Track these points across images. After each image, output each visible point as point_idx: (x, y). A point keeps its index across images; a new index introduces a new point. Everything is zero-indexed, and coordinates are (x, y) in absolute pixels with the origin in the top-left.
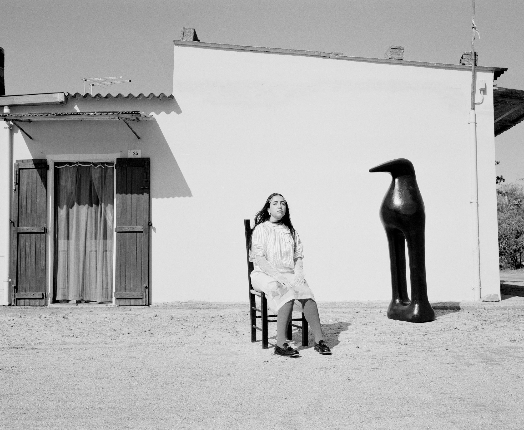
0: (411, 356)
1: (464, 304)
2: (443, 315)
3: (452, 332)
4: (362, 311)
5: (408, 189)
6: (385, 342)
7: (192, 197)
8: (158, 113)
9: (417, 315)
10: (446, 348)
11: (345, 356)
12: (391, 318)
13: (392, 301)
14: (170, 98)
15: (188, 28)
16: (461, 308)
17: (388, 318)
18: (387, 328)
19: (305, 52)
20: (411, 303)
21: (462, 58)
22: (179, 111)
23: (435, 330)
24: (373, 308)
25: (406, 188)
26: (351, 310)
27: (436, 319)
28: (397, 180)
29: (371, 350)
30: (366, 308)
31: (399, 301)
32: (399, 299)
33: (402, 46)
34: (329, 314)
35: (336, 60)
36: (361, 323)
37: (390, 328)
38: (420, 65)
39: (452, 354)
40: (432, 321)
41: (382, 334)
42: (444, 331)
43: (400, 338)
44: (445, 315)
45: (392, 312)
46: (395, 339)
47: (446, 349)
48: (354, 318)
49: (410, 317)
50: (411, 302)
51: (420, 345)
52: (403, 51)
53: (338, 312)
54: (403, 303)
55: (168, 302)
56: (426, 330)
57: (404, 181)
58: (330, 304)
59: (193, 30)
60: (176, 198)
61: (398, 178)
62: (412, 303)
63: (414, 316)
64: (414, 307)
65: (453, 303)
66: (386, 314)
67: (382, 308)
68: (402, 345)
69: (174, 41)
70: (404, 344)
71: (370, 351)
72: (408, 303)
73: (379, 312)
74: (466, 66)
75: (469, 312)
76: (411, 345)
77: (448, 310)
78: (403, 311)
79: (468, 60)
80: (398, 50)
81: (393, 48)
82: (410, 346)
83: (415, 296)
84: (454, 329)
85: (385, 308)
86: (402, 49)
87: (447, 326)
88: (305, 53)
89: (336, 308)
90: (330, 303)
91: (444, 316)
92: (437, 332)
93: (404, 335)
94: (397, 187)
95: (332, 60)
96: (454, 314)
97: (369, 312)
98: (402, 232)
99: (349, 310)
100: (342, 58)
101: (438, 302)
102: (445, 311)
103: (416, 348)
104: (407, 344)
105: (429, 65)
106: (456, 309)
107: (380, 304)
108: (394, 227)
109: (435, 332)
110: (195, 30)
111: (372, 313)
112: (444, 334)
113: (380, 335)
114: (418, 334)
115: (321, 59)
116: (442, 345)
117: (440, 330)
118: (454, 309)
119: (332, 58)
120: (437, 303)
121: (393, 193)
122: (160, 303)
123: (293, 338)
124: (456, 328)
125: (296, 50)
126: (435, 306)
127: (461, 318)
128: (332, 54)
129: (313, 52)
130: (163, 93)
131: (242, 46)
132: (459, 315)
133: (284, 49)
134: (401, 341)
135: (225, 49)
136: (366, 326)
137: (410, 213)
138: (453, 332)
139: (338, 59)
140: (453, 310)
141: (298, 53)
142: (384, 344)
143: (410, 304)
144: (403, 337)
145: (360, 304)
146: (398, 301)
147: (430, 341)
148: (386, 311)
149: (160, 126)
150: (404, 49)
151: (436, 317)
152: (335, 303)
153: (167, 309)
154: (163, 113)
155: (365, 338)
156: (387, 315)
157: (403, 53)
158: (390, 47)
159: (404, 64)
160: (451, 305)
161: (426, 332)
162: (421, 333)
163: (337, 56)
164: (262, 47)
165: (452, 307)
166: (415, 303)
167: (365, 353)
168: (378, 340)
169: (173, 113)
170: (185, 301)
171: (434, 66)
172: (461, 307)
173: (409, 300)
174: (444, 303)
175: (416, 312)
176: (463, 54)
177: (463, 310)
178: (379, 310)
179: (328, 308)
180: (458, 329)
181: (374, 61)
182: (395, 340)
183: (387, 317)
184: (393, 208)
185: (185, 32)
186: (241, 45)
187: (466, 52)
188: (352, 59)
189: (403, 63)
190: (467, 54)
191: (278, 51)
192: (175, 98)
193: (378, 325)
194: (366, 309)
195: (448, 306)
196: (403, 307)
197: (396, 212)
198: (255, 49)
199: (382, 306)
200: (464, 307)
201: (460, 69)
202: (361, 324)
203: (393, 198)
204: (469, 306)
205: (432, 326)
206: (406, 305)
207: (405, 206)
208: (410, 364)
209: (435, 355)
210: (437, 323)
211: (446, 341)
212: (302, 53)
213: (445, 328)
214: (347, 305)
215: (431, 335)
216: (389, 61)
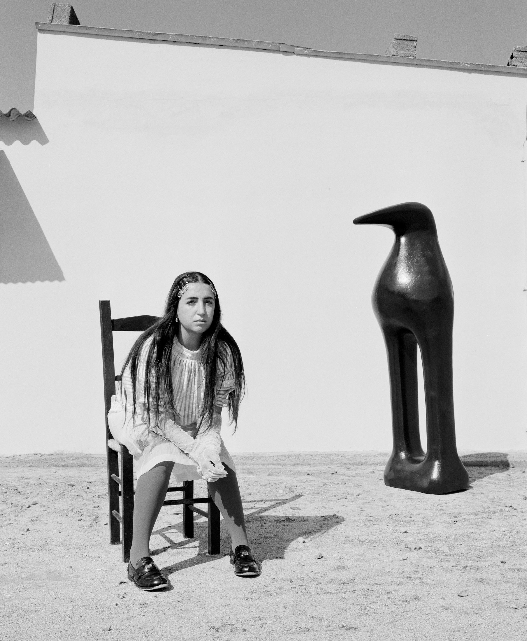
0: (430, 582)
1: (513, 457)
2: (482, 478)
3: (504, 515)
4: (342, 470)
5: (424, 256)
6: (375, 542)
7: (63, 282)
8: (9, 143)
9: (438, 481)
10: (502, 560)
11: (286, 585)
12: (391, 485)
13: (393, 455)
14: (28, 117)
15: (61, 5)
16: (510, 464)
17: (386, 484)
18: (383, 507)
19: (254, 43)
20: (426, 459)
21: (512, 57)
22: (43, 140)
23: (471, 512)
24: (362, 465)
25: (420, 254)
26: (325, 468)
27: (472, 487)
28: (403, 240)
29: (346, 563)
30: (350, 464)
31: (406, 455)
32: (405, 453)
33: (413, 36)
34: (282, 477)
35: (305, 58)
36: (335, 496)
37: (388, 507)
38: (443, 66)
39: (517, 575)
40: (464, 490)
41: (371, 522)
42: (490, 514)
43: (406, 532)
44: (486, 478)
45: (392, 474)
46: (396, 534)
47: (502, 562)
48: (325, 484)
49: (425, 483)
50: (427, 457)
51: (446, 549)
52: (415, 44)
53: (299, 472)
54: (412, 460)
55: (20, 454)
56: (455, 511)
57: (416, 242)
58: (289, 457)
59: (69, 8)
60: (38, 283)
61: (405, 237)
62: (429, 457)
63: (432, 482)
64: (432, 467)
65: (495, 455)
66: (382, 477)
67: (377, 464)
68: (410, 549)
69: (37, 24)
70: (416, 548)
71: (344, 567)
72: (422, 458)
73: (371, 473)
74: (518, 69)
75: (524, 472)
76: (429, 549)
77: (488, 468)
78: (412, 473)
79: (521, 60)
80: (406, 42)
81: (400, 38)
82: (428, 552)
83: (434, 447)
84: (507, 509)
85: (381, 464)
86: (414, 41)
87: (493, 501)
88: (253, 46)
89: (298, 464)
90: (291, 456)
91: (484, 479)
92: (477, 517)
93: (413, 523)
94: (403, 251)
95: (299, 57)
96: (500, 476)
97: (354, 472)
98: (411, 332)
99: (320, 468)
100: (314, 54)
101: (470, 453)
102: (483, 469)
103: (439, 558)
104: (420, 548)
105: (458, 67)
106: (502, 466)
107: (373, 458)
108: (397, 323)
109: (472, 517)
110: (72, 8)
111: (359, 475)
112: (490, 521)
113: (368, 524)
114: (440, 521)
115: (280, 56)
116: (491, 551)
117: (481, 511)
118: (498, 466)
119: (298, 55)
120: (470, 456)
121: (396, 262)
122: (9, 456)
123: (196, 532)
124: (511, 507)
125: (239, 40)
126: (466, 461)
127: (515, 484)
128: (298, 47)
129: (266, 43)
130: (15, 109)
131: (150, 33)
132: (508, 476)
133: (218, 38)
134: (409, 539)
135: (122, 38)
136: (345, 502)
137: (427, 297)
138: (506, 516)
139: (308, 55)
140: (497, 468)
141: (242, 45)
142: (375, 548)
143: (425, 461)
144: (411, 529)
145: (340, 457)
146: (403, 455)
147: (466, 539)
148: (382, 470)
149: (11, 163)
150: (417, 40)
151: (471, 482)
152: (298, 456)
153: (10, 467)
154: (17, 144)
155: (338, 532)
156: (383, 479)
157: (415, 47)
158: (394, 38)
159: (417, 65)
160: (493, 459)
161: (455, 517)
162: (446, 518)
163: (306, 51)
164: (182, 35)
165: (495, 462)
166: (435, 461)
167: (333, 575)
168: (362, 538)
169: (34, 143)
170: (49, 453)
171: (466, 68)
172: (509, 461)
173: (423, 452)
174: (481, 455)
175: (435, 474)
176: (514, 49)
177: (513, 467)
178: (370, 469)
179: (285, 465)
180: (515, 509)
181: (368, 59)
182: (396, 538)
183: (383, 482)
184: (396, 288)
185: (55, 10)
186: (147, 32)
187: (518, 47)
188: (332, 55)
189: (416, 63)
190: (520, 49)
191: (208, 41)
192: (38, 118)
193: (365, 501)
194: (349, 466)
195: (488, 460)
196: (411, 465)
197: (402, 295)
198: (170, 38)
199: (376, 461)
200: (515, 462)
201: (508, 74)
202: (335, 498)
203: (396, 270)
204: (523, 460)
205: (465, 502)
206: (418, 462)
207: (418, 286)
208: (429, 611)
209: (481, 581)
210: (474, 494)
211: (498, 540)
212: (249, 46)
213: (490, 506)
214: (317, 458)
215: (466, 523)
216: (392, 60)
